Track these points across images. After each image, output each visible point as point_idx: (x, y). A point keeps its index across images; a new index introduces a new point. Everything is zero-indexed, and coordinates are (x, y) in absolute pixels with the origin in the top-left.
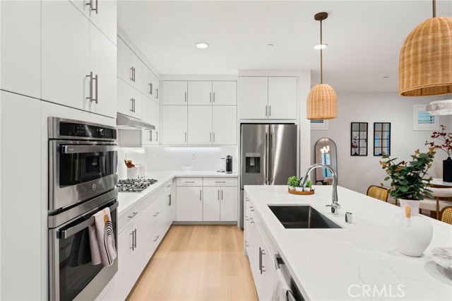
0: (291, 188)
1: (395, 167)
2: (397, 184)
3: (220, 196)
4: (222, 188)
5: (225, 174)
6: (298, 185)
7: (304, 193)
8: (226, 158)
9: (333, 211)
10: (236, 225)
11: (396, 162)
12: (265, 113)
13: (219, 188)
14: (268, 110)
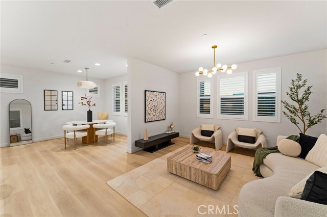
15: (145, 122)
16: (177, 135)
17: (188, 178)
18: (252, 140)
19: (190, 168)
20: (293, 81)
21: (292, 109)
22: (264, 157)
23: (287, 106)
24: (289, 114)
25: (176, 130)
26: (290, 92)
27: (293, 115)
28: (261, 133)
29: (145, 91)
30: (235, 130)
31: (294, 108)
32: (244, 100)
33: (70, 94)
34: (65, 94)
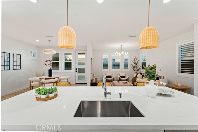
15: (91, 73)
20: (134, 58)
30: (118, 75)
32: (120, 63)
33: (19, 56)
34: (15, 56)
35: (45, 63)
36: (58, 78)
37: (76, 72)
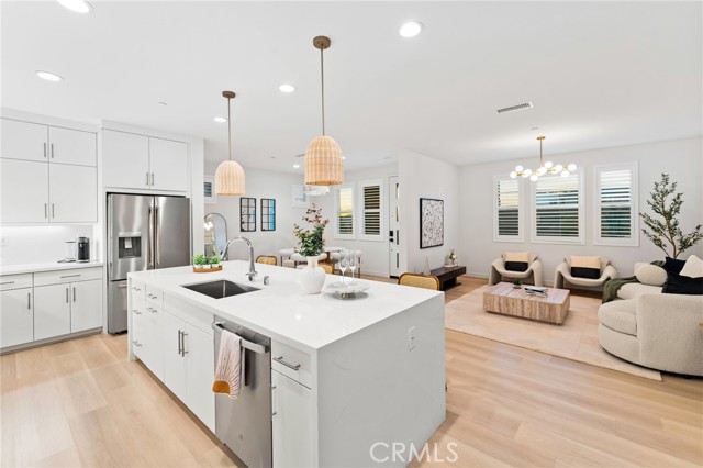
0: (197, 267)
1: (304, 234)
2: (306, 246)
3: (71, 296)
4: (73, 285)
5: (78, 264)
6: (207, 263)
7: (212, 270)
8: (78, 241)
9: (251, 279)
10: (100, 333)
11: (303, 231)
12: (145, 182)
13: (67, 286)
14: (150, 177)
15: (421, 247)
16: (462, 271)
17: (519, 315)
18: (595, 273)
19: (522, 301)
20: (657, 185)
21: (656, 226)
22: (619, 288)
23: (649, 221)
24: (652, 232)
25: (459, 263)
26: (652, 201)
27: (657, 235)
28: (609, 264)
29: (421, 200)
30: (565, 260)
31: (660, 224)
32: (579, 212)
33: (271, 204)
34: (265, 203)
35: (307, 216)
36: (328, 253)
37: (392, 240)
